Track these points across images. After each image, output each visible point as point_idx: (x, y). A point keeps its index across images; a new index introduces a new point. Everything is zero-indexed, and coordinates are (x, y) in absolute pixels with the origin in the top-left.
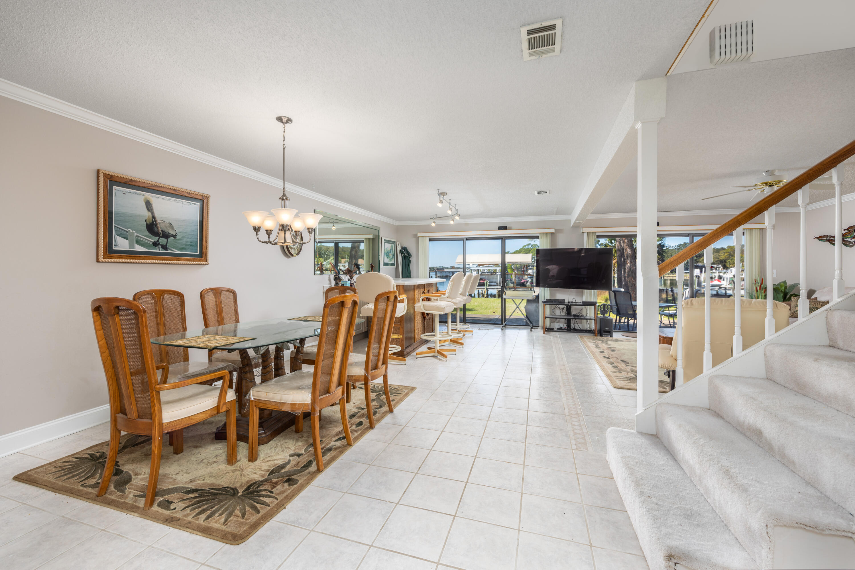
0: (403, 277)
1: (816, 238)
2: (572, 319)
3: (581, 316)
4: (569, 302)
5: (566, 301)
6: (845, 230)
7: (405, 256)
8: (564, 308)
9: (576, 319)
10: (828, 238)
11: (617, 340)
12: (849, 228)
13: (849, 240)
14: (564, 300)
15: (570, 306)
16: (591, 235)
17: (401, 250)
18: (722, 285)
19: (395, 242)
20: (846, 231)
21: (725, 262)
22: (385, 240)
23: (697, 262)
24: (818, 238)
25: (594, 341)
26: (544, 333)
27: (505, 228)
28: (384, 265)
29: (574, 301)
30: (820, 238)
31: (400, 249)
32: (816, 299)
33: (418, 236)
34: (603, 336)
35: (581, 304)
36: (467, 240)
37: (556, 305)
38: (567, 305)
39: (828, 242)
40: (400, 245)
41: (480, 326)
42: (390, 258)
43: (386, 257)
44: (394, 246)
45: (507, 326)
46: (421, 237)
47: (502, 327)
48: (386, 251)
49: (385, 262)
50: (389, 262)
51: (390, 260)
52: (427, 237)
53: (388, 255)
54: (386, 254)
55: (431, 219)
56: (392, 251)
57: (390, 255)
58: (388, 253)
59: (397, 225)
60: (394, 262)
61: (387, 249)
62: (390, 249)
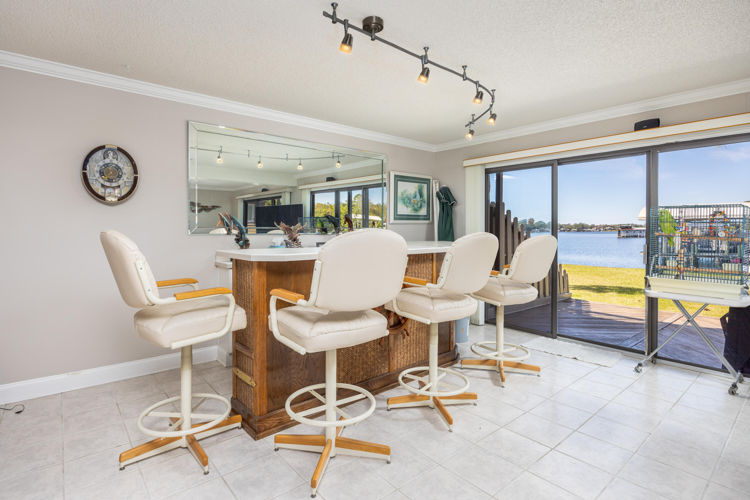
7: (442, 202)
17: (438, 194)
19: (429, 180)
22: (396, 176)
28: (397, 219)
31: (438, 191)
36: (559, 164)
40: (438, 184)
41: (588, 347)
42: (416, 207)
43: (403, 205)
44: (425, 186)
45: (658, 361)
46: (469, 168)
47: (640, 365)
48: (402, 195)
49: (398, 213)
50: (412, 214)
51: (416, 210)
52: (479, 166)
53: (408, 201)
54: (404, 200)
55: (466, 126)
56: (421, 196)
57: (412, 201)
58: (410, 199)
59: (435, 152)
60: (426, 214)
61: (405, 191)
62: (416, 192)
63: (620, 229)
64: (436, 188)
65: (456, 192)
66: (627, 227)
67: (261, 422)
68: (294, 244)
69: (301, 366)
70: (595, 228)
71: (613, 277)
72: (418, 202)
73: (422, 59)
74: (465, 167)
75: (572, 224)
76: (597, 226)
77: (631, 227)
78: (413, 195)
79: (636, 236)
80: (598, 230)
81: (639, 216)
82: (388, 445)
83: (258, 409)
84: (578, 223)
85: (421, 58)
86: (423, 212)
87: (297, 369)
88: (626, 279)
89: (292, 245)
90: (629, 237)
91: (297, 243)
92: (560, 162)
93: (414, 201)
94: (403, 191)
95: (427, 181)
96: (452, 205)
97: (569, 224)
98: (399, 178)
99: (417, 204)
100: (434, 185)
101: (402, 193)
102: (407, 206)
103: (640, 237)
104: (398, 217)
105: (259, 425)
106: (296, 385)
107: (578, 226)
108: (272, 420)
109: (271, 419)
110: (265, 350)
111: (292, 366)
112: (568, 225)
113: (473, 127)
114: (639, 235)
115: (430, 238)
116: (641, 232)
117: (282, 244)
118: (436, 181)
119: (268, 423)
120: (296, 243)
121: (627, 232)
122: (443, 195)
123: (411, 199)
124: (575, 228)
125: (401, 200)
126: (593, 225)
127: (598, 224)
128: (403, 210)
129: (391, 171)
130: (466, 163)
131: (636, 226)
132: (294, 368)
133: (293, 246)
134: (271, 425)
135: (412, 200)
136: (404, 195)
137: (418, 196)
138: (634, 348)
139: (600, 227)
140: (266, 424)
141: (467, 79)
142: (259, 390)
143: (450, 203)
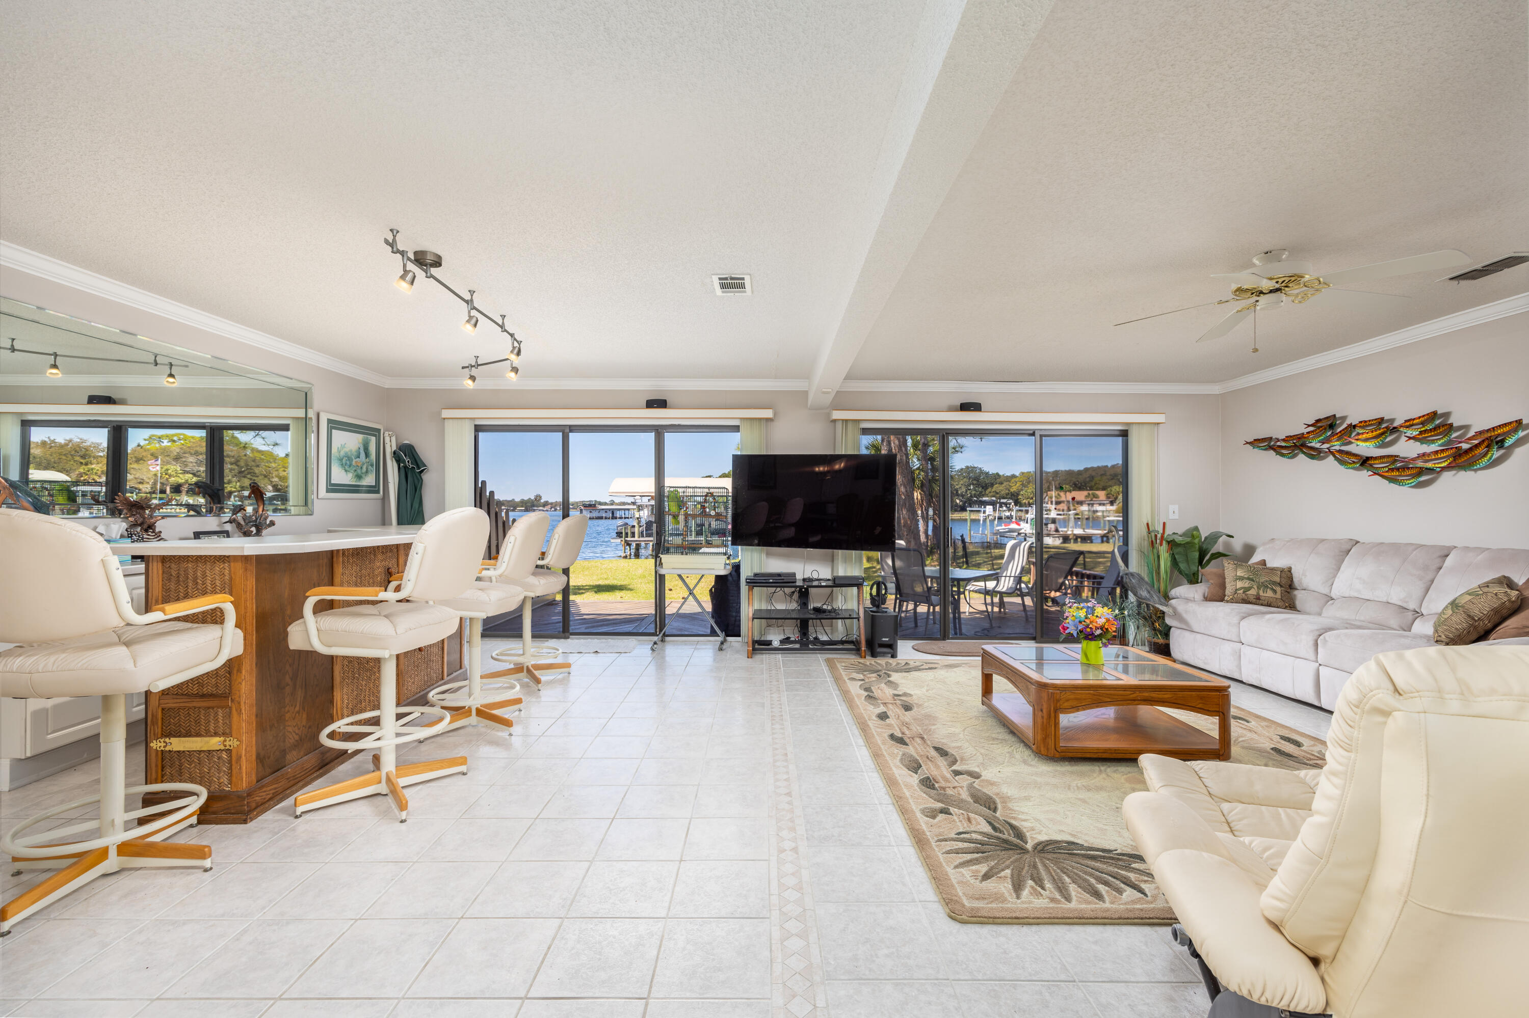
0: (400, 522)
1: (1247, 443)
2: (813, 619)
3: (830, 611)
4: (804, 580)
5: (799, 577)
6: (1309, 426)
7: (405, 467)
8: (793, 592)
9: (820, 619)
10: (1272, 443)
11: (907, 668)
12: (1318, 421)
13: (1318, 445)
14: (794, 575)
15: (807, 589)
16: (850, 425)
17: (395, 453)
18: (1021, 529)
19: (379, 430)
20: (1311, 429)
21: (1018, 494)
22: (330, 421)
23: (983, 496)
24: (1250, 443)
25: (861, 677)
26: (750, 656)
27: (660, 404)
28: (328, 491)
29: (815, 576)
30: (1255, 443)
31: (394, 448)
32: (1263, 563)
33: (443, 416)
34: (876, 657)
35: (830, 583)
36: (571, 431)
37: (777, 587)
38: (801, 587)
39: (1272, 452)
40: (394, 439)
41: (604, 640)
42: (359, 471)
43: (341, 469)
44: (373, 439)
45: (667, 639)
46: (451, 420)
47: (655, 643)
48: (339, 452)
49: (332, 482)
50: (354, 483)
51: (359, 477)
52: (467, 420)
53: (348, 462)
54: (341, 460)
55: (463, 368)
56: (367, 455)
57: (354, 463)
58: (349, 459)
59: (386, 387)
60: (374, 484)
61: (343, 446)
62: (359, 448)
63: (582, 508)
64: (391, 446)
65: (426, 453)
66: (590, 506)
67: (251, 796)
68: (149, 535)
69: (297, 709)
70: (549, 506)
71: (587, 573)
72: (363, 464)
73: (468, 304)
74: (444, 419)
75: (518, 499)
76: (552, 504)
77: (595, 505)
78: (355, 454)
79: (601, 518)
80: (553, 509)
81: (610, 491)
82: (463, 755)
83: (244, 779)
84: (526, 499)
85: (467, 302)
86: (369, 480)
87: (293, 713)
88: (602, 574)
89: (145, 536)
90: (593, 518)
91: (154, 534)
92: (573, 429)
93: (356, 462)
94: (340, 446)
95: (375, 432)
96: (423, 471)
97: (513, 499)
98: (333, 425)
99: (362, 468)
100: (387, 439)
101: (338, 448)
102: (346, 471)
103: (606, 518)
104: (333, 488)
105: (249, 801)
106: (291, 737)
107: (526, 503)
108: (265, 792)
109: (264, 790)
110: (254, 688)
111: (287, 709)
112: (511, 501)
113: (474, 372)
114: (604, 515)
115: (384, 522)
116: (606, 512)
117: (122, 536)
118: (390, 433)
119: (260, 796)
120: (152, 533)
121: (591, 512)
122: (407, 457)
123: (352, 460)
124: (522, 507)
125: (337, 461)
126: (547, 502)
127: (554, 501)
128: (341, 476)
129: (324, 411)
130: (446, 413)
131: (600, 504)
132: (288, 711)
133: (146, 538)
134: (265, 799)
135: (354, 460)
136: (342, 453)
137: (363, 455)
138: (645, 631)
139: (556, 505)
140: (257, 798)
141: (506, 331)
142: (246, 749)
143: (419, 468)
